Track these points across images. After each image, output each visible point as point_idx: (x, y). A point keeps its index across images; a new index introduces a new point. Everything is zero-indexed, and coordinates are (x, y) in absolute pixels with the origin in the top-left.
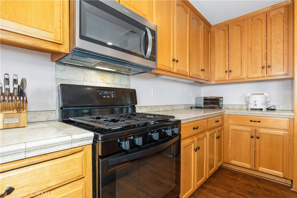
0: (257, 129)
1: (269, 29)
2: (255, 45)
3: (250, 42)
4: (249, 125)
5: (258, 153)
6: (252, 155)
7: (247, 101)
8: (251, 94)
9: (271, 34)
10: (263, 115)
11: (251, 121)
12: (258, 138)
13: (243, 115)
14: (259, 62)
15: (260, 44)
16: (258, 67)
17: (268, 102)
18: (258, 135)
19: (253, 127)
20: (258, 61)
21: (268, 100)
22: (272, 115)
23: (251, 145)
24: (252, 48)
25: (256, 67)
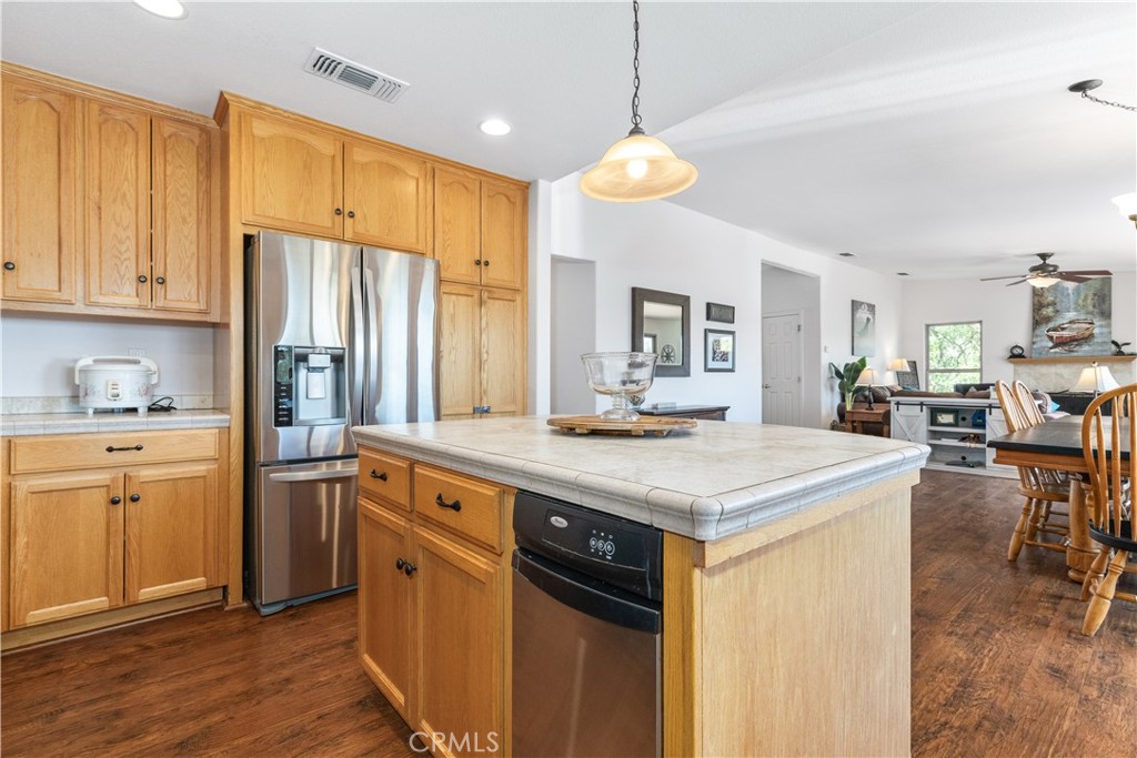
0: (132, 472)
1: (158, 168)
2: (114, 201)
3: (96, 182)
4: (103, 463)
5: (137, 549)
6: (115, 563)
7: (77, 382)
8: (95, 361)
9: (166, 188)
10: (150, 427)
11: (110, 450)
12: (134, 500)
13: (78, 434)
14: (129, 258)
15: (133, 206)
16: (122, 273)
17: (155, 386)
18: (132, 491)
19: (115, 471)
20: (126, 256)
21: (154, 380)
22: (177, 422)
23: (112, 529)
24: (103, 206)
25: (119, 273)
